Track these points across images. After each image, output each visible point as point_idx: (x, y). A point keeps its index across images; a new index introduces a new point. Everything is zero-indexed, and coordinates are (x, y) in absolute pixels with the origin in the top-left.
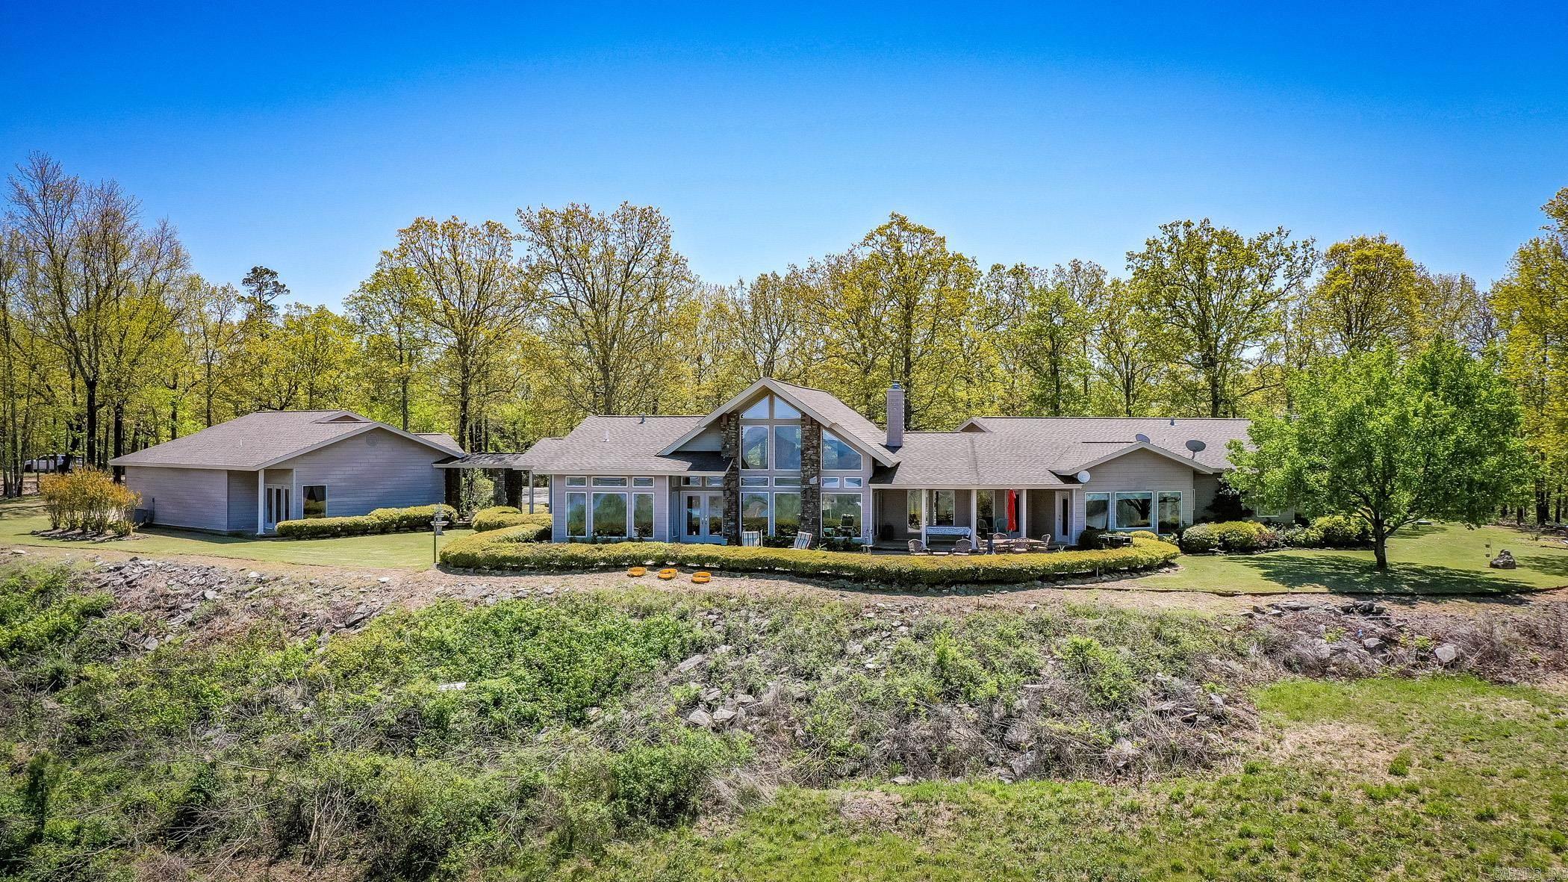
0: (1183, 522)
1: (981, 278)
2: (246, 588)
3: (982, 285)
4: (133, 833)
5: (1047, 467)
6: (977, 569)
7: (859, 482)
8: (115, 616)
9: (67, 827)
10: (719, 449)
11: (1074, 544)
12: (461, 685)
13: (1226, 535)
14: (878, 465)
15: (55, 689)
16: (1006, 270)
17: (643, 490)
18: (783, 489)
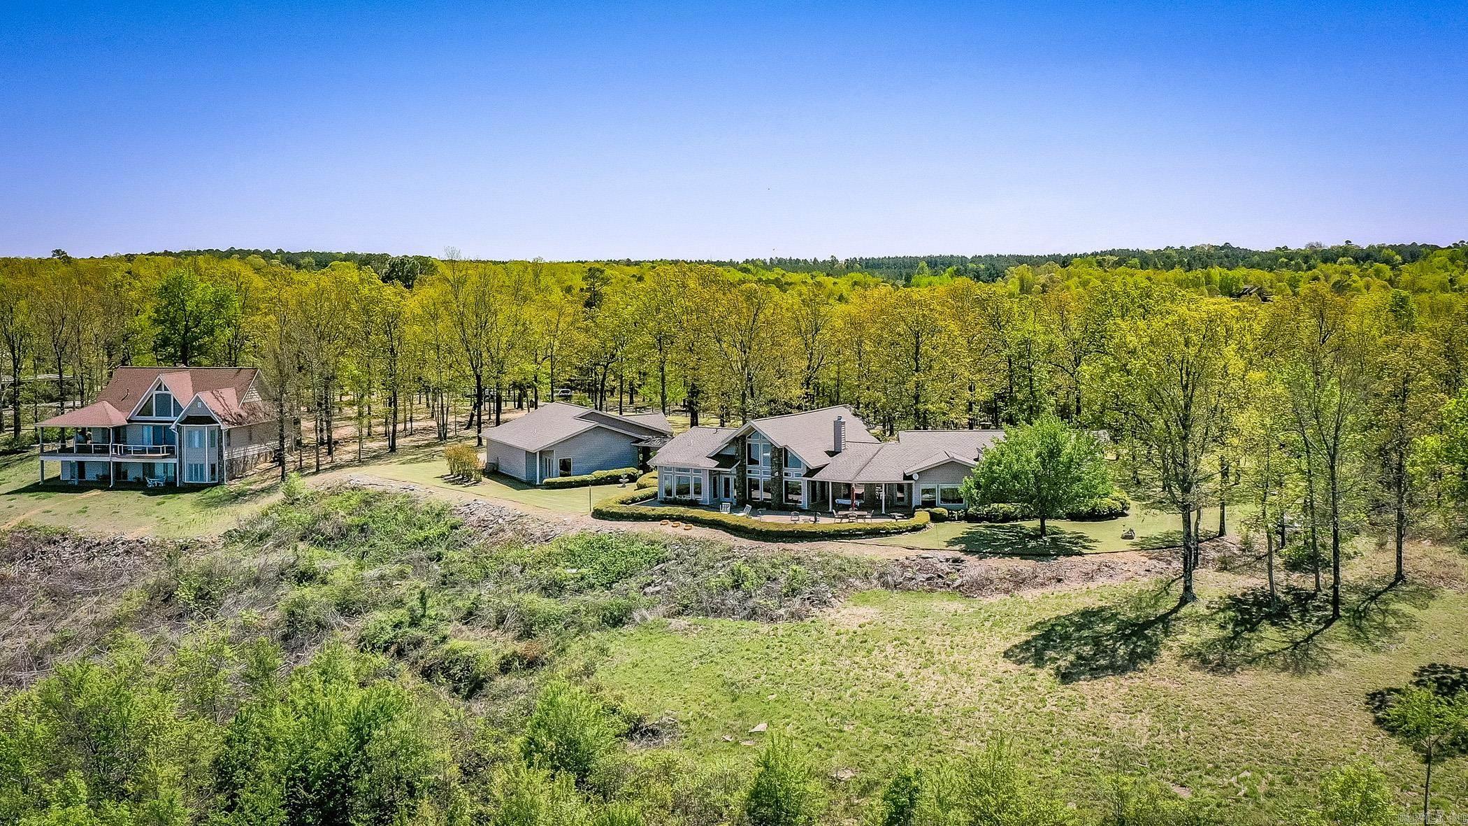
2: (513, 519)
4: (453, 618)
5: (905, 470)
8: (463, 529)
9: (433, 614)
12: (574, 571)
15: (438, 561)
17: (698, 475)
18: (766, 477)
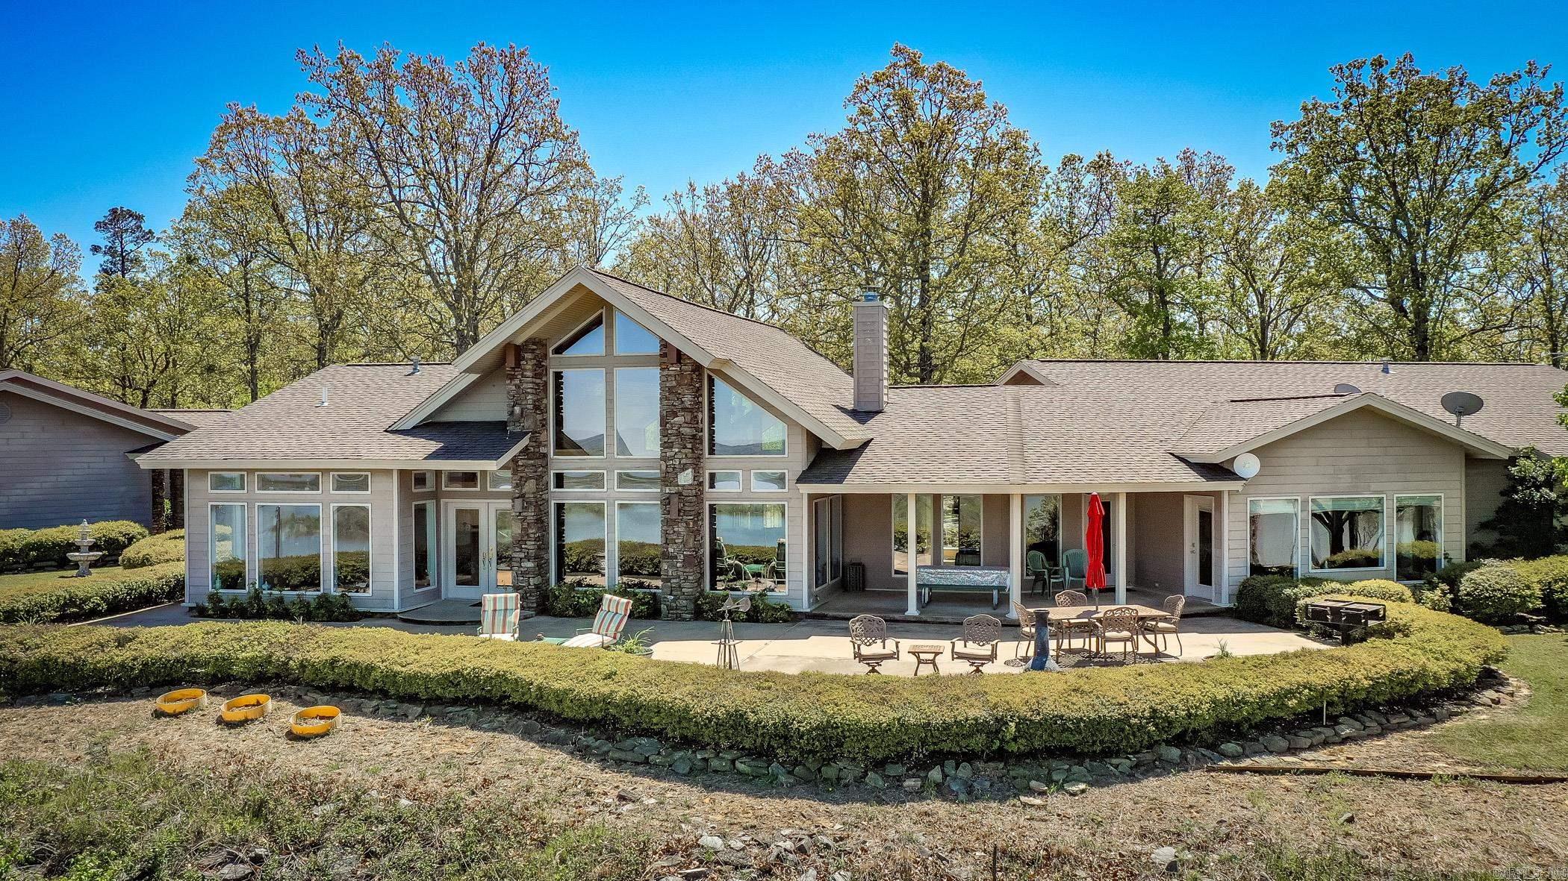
0: (1446, 556)
1: (1047, 177)
3: (1048, 187)
5: (1169, 447)
6: (1001, 722)
7: (780, 480)
10: (503, 416)
11: (1225, 603)
13: (1556, 587)
14: (824, 446)
16: (1085, 163)
17: (352, 498)
18: (631, 493)
